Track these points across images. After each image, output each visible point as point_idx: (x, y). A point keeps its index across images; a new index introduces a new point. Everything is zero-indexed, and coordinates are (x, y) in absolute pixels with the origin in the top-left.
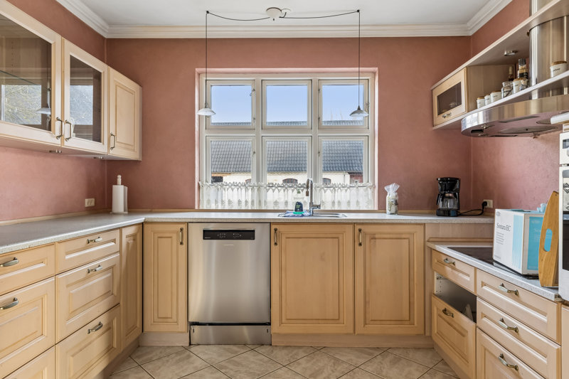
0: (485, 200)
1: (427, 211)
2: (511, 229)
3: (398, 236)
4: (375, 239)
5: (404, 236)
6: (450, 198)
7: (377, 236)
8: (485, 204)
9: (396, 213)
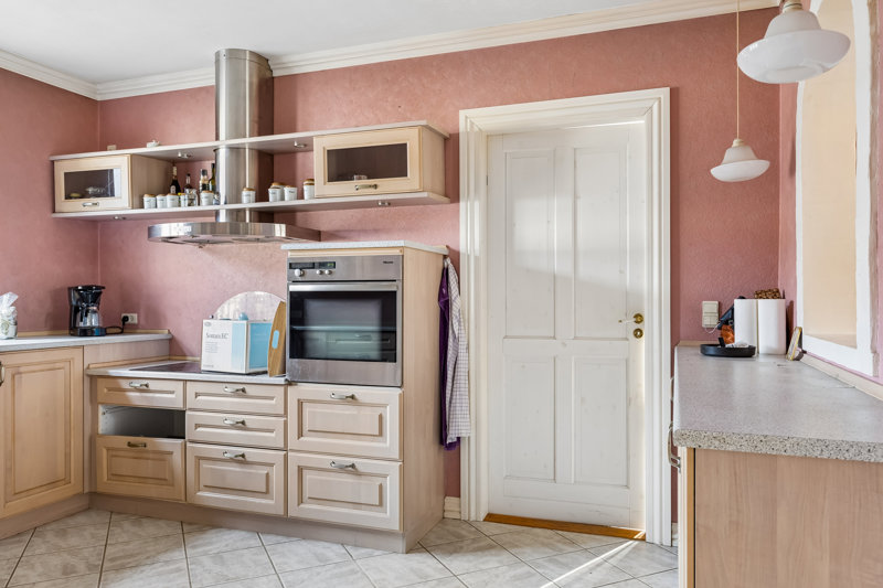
0: (123, 315)
1: (46, 333)
2: (229, 337)
3: (51, 366)
4: (20, 373)
5: (58, 365)
6: (94, 312)
7: (22, 369)
8: (126, 319)
9: (16, 336)
